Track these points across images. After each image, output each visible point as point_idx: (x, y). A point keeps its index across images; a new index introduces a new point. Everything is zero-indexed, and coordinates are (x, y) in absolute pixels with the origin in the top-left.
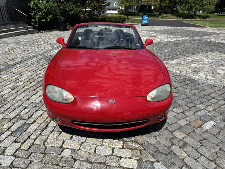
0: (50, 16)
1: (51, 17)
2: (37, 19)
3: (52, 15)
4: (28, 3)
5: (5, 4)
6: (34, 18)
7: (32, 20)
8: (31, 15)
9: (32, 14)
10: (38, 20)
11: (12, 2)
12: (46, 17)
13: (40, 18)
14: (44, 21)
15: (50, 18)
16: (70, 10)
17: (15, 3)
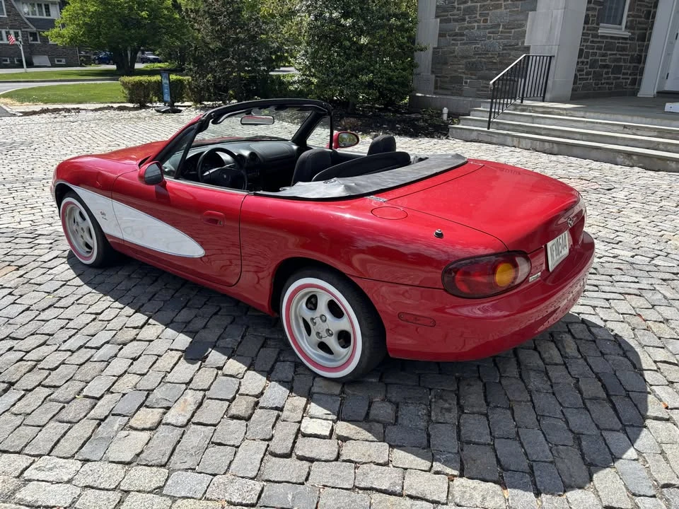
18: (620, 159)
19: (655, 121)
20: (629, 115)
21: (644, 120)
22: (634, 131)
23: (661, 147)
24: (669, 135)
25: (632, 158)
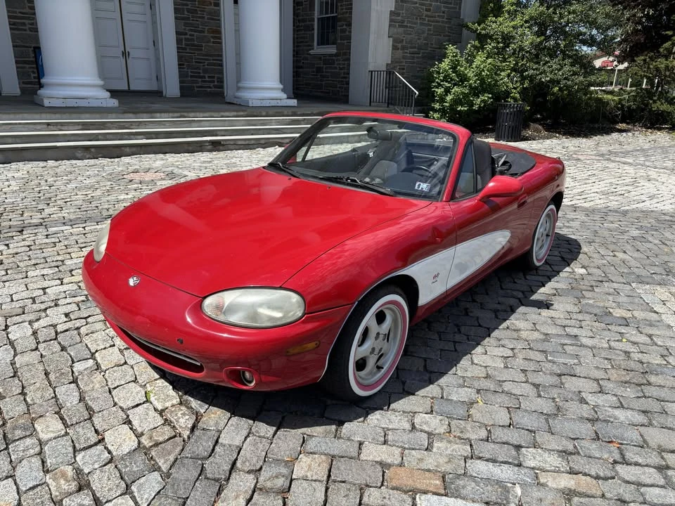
0: (483, 98)
1: (486, 98)
2: (447, 104)
3: (490, 96)
4: (437, 63)
5: (387, 64)
6: (442, 100)
7: (437, 106)
8: (437, 92)
9: (440, 91)
10: (451, 105)
11: (404, 60)
12: (472, 99)
13: (457, 101)
14: (462, 109)
15: (483, 101)
16: (552, 81)
17: (414, 63)
18: (79, 154)
19: (64, 116)
20: (37, 113)
21: (53, 116)
22: (59, 127)
23: (100, 137)
24: (93, 127)
25: (91, 152)
